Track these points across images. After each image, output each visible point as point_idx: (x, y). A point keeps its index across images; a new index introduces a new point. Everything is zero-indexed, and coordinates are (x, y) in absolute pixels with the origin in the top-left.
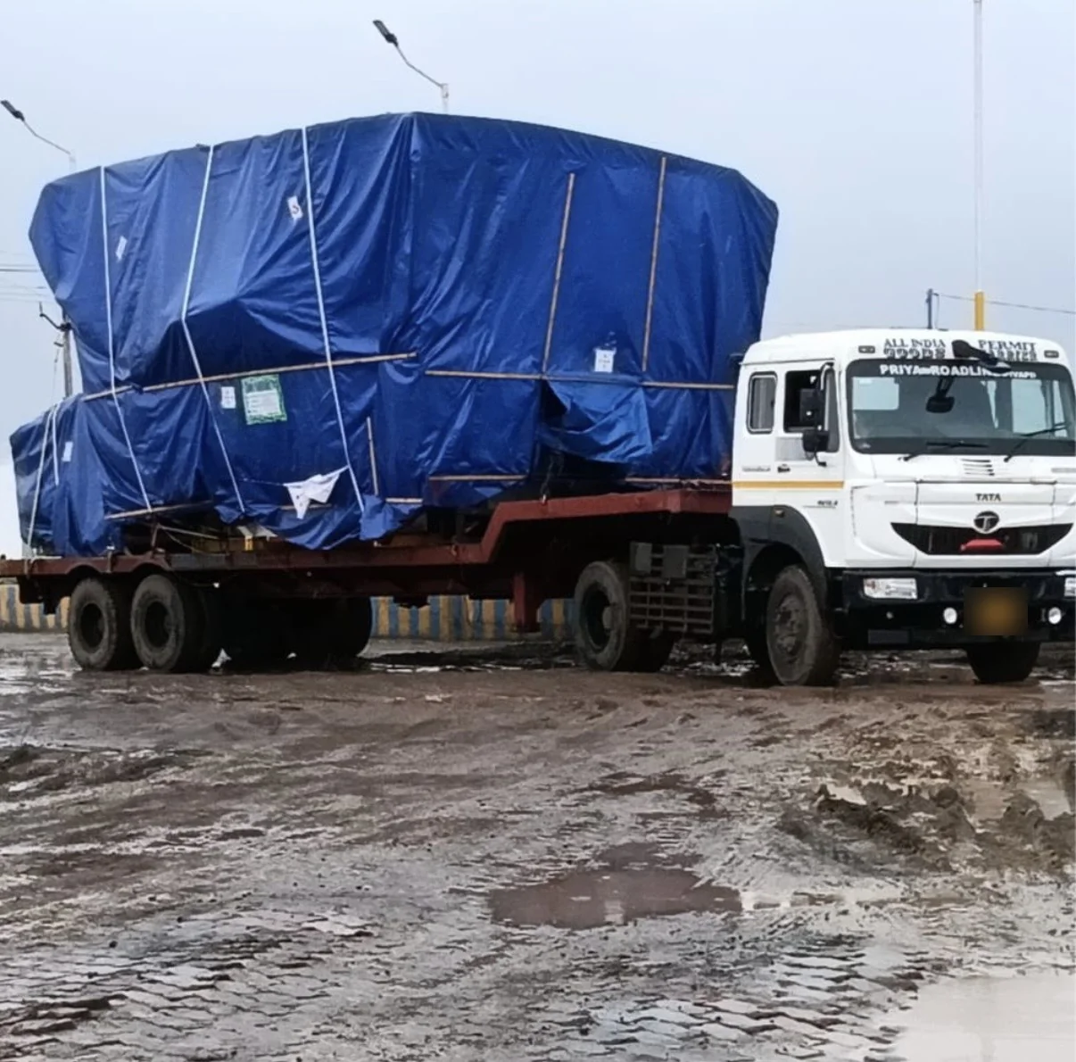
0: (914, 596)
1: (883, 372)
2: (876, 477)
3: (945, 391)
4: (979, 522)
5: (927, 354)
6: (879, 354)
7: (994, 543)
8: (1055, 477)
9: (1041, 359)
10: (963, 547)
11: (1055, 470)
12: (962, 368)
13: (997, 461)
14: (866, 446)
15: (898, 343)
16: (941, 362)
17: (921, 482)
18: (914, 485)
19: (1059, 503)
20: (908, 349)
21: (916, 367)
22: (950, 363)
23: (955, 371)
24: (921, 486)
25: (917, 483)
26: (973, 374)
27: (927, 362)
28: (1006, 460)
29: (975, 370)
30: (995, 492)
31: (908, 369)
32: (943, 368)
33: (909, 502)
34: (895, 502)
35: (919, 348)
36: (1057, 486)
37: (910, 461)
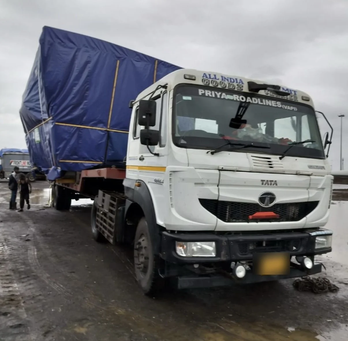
0: (214, 255)
1: (200, 93)
2: (188, 165)
3: (242, 116)
4: (262, 199)
5: (231, 87)
6: (199, 82)
7: (271, 214)
8: (310, 171)
9: (300, 100)
10: (251, 217)
11: (310, 167)
12: (253, 99)
13: (275, 159)
14: (183, 142)
15: (212, 76)
16: (240, 93)
17: (222, 170)
18: (217, 172)
19: (312, 188)
20: (218, 81)
21: (224, 94)
22: (246, 95)
23: (249, 100)
24: (222, 173)
25: (219, 170)
26: (260, 103)
27: (231, 92)
28: (280, 158)
29: (262, 102)
30: (274, 179)
31: (218, 95)
32: (241, 97)
33: (213, 184)
34: (202, 184)
35: (226, 82)
36: (312, 177)
37: (215, 154)
